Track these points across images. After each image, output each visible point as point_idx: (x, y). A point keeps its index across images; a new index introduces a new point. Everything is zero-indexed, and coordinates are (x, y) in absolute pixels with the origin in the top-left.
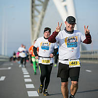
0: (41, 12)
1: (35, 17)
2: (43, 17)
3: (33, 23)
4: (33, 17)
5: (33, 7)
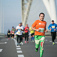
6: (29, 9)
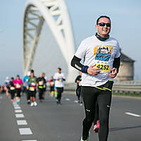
0: (35, 37)
1: (27, 42)
2: (36, 43)
3: (25, 50)
4: (25, 43)
5: (25, 31)
6: (34, 50)
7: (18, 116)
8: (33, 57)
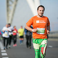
7: (3, 54)
8: (13, 15)
